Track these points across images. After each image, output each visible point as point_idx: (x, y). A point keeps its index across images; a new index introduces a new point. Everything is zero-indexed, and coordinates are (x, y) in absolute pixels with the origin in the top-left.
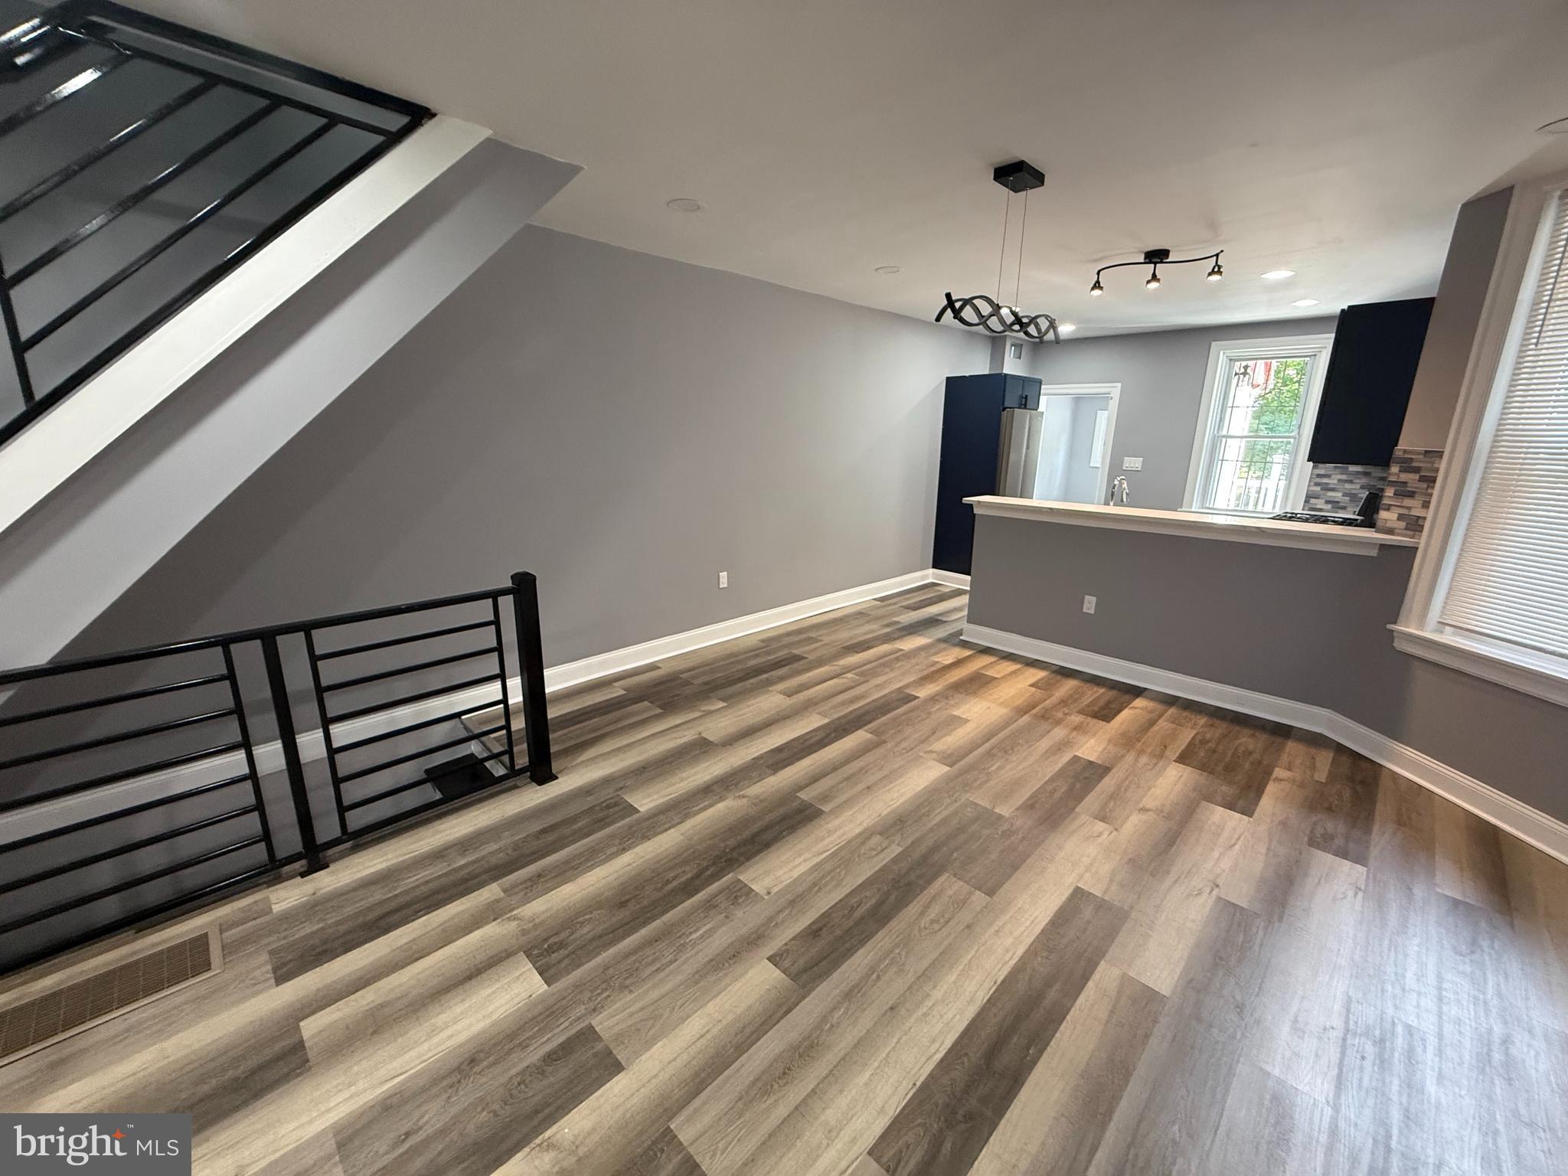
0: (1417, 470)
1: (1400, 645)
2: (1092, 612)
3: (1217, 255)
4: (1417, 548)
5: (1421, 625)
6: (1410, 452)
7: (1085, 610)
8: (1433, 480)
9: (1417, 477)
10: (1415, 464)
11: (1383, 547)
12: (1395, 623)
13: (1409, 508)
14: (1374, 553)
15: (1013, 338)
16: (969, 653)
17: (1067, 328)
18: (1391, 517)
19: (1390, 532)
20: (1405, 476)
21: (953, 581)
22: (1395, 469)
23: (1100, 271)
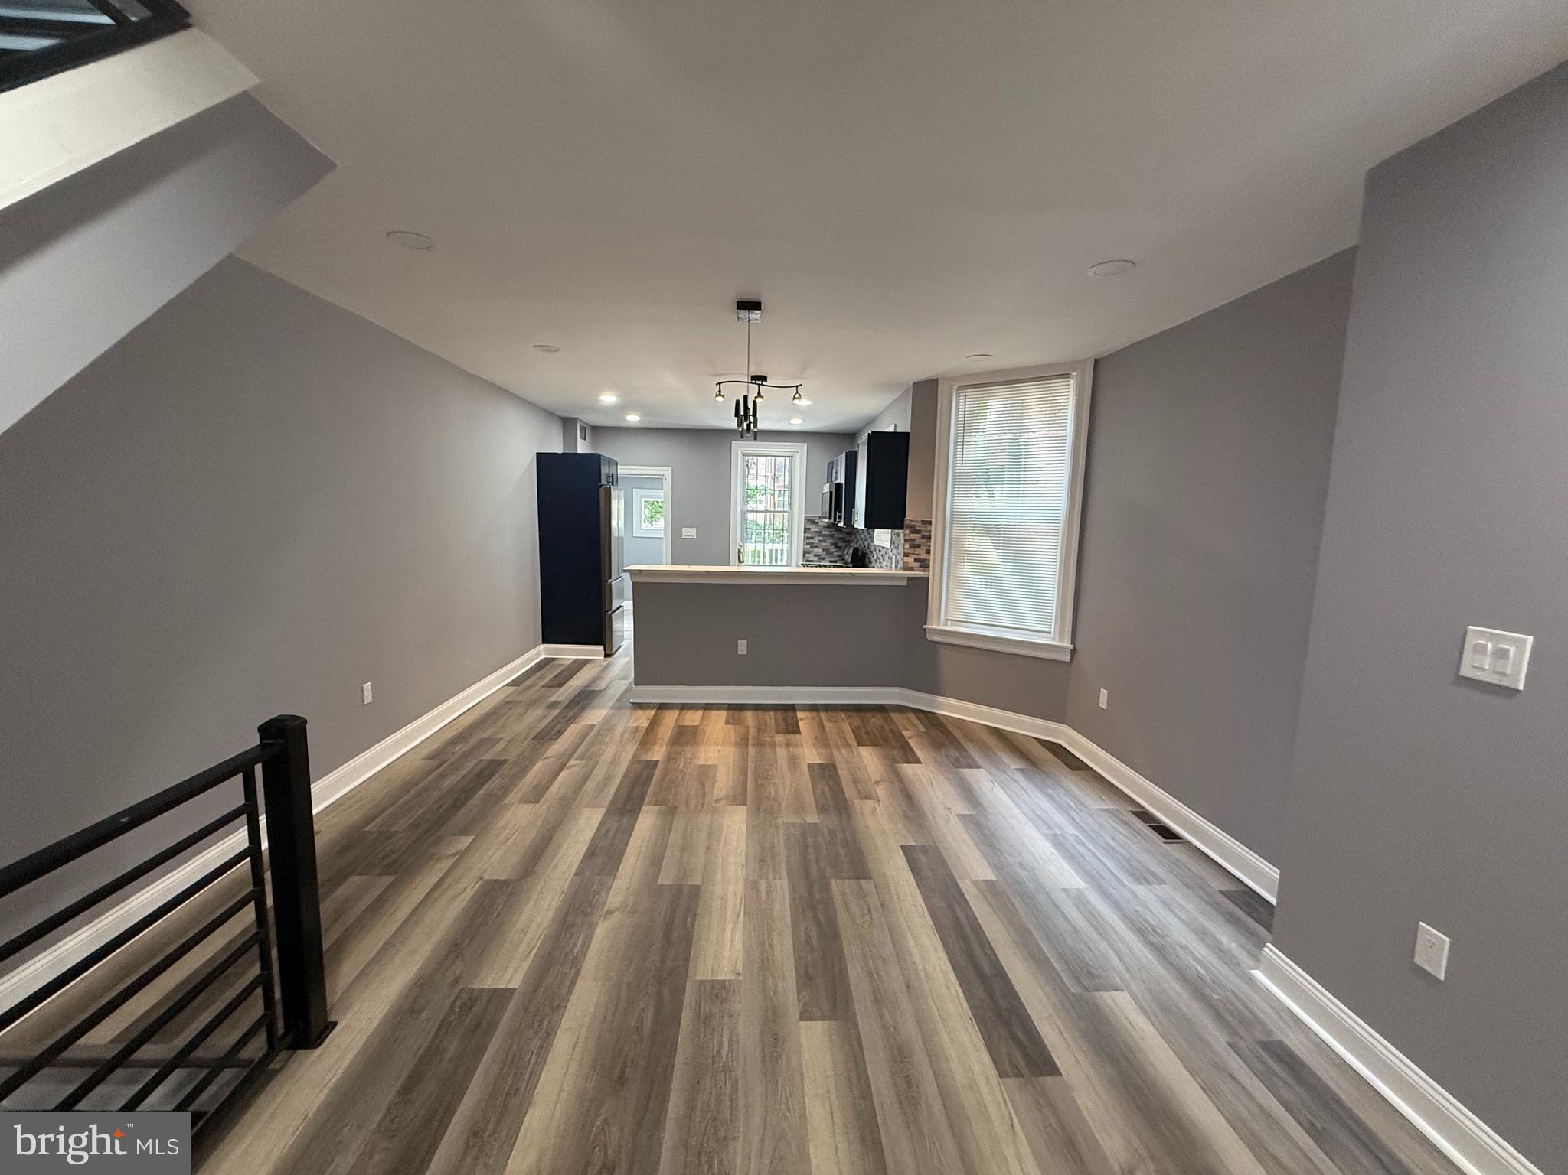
0: (919, 532)
1: (931, 637)
2: (745, 653)
3: (797, 386)
4: (928, 578)
5: (938, 623)
6: (914, 521)
7: (739, 653)
8: (930, 537)
9: (920, 536)
10: (917, 528)
11: (909, 579)
12: (926, 624)
13: (919, 554)
14: (905, 583)
15: (581, 420)
16: (653, 712)
17: (633, 419)
18: (910, 560)
19: (912, 569)
20: (913, 536)
21: (568, 653)
22: (907, 532)
23: (720, 384)
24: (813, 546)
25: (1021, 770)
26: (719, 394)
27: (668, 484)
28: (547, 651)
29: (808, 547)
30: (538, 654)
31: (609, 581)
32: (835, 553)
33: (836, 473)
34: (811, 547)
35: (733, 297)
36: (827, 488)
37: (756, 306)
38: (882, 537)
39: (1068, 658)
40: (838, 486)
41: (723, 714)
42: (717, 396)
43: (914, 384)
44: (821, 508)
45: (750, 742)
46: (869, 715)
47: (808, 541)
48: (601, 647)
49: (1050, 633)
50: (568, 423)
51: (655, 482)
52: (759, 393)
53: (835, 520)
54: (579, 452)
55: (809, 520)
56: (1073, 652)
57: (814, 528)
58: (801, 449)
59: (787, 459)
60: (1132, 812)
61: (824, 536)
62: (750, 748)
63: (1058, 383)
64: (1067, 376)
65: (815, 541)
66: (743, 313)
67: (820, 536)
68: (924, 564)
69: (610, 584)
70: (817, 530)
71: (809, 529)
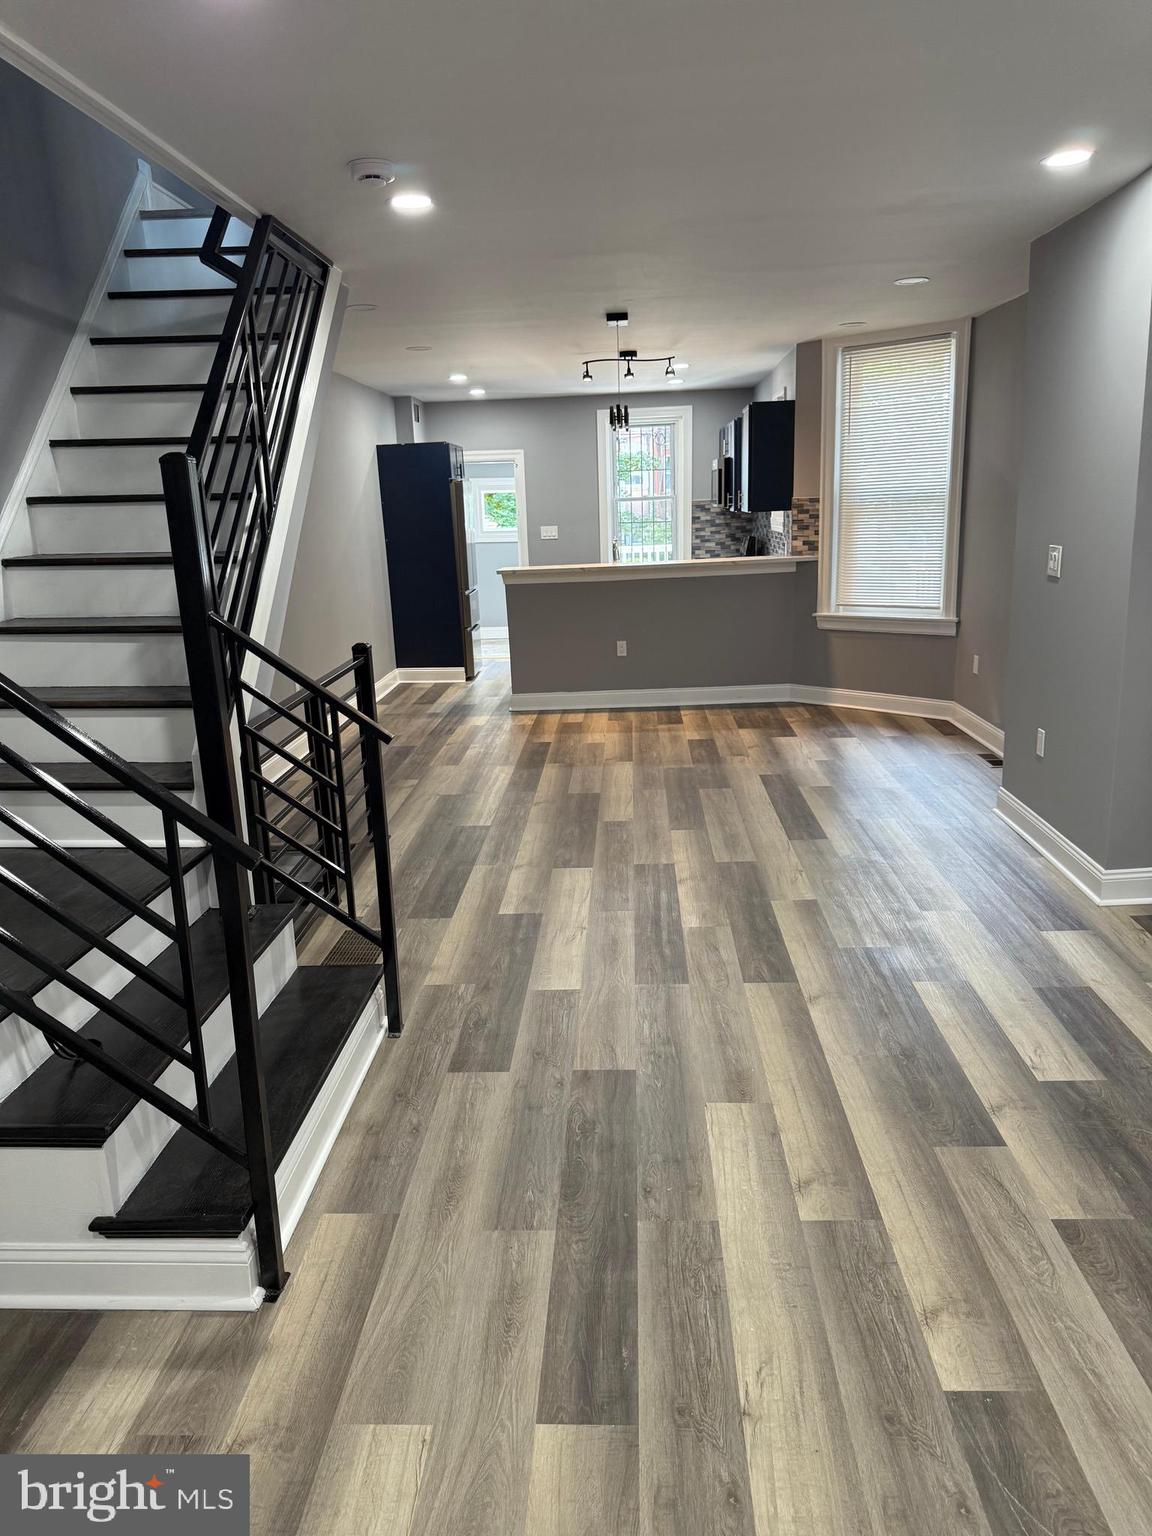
0: (807, 511)
1: (822, 625)
2: (625, 654)
3: (669, 359)
4: (817, 561)
5: (829, 610)
6: (801, 500)
7: (619, 655)
8: (817, 517)
9: (807, 516)
10: (805, 508)
11: (799, 564)
12: (816, 612)
13: (808, 537)
14: (793, 569)
15: (415, 398)
16: (535, 716)
17: (478, 393)
18: (799, 543)
19: (800, 553)
20: (801, 516)
21: (426, 677)
22: (795, 512)
23: (587, 363)
24: (704, 540)
25: (894, 738)
26: (587, 375)
27: (520, 471)
28: (403, 676)
29: (698, 541)
30: (395, 678)
31: (467, 593)
32: (733, 547)
33: (727, 444)
34: (702, 541)
35: (603, 311)
36: (715, 466)
37: (623, 316)
38: (777, 519)
39: (953, 632)
40: (728, 461)
41: (605, 716)
42: (584, 377)
43: (798, 345)
44: (710, 491)
45: (634, 729)
46: (755, 710)
47: (697, 534)
48: (463, 669)
49: (938, 608)
50: (400, 404)
51: (503, 469)
52: (629, 370)
53: (726, 505)
54: (416, 442)
55: (698, 507)
56: (958, 624)
57: (704, 517)
58: (684, 413)
59: (668, 427)
60: (981, 756)
61: (718, 525)
62: (633, 734)
63: (939, 343)
64: (946, 335)
65: (706, 533)
66: (613, 323)
67: (712, 526)
68: (812, 546)
69: (468, 597)
70: (708, 518)
71: (699, 518)
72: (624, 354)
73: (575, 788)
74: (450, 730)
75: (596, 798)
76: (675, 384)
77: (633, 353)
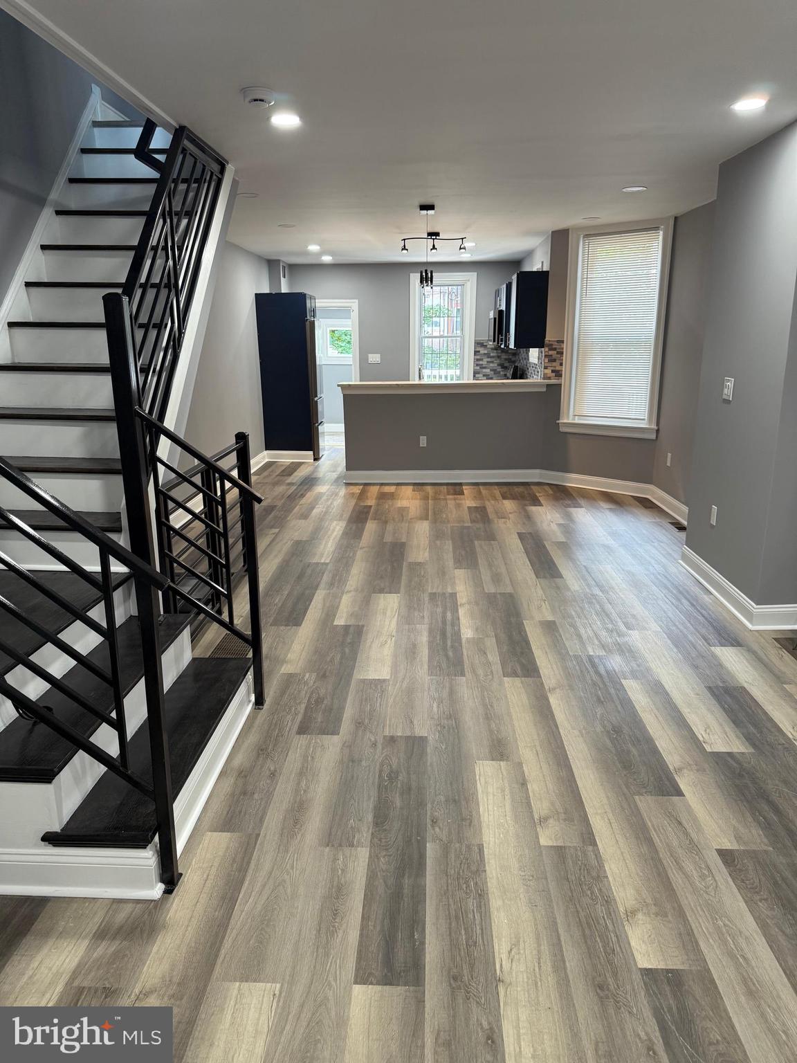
0: (555, 349)
1: (562, 429)
2: (425, 446)
3: (462, 239)
4: (561, 384)
5: (568, 418)
6: (552, 341)
7: (421, 445)
8: (562, 353)
9: (555, 352)
10: (554, 347)
11: (548, 386)
12: (559, 419)
13: (555, 367)
14: (544, 390)
15: (283, 262)
16: (361, 487)
17: (327, 259)
18: (548, 371)
19: (549, 378)
20: (551, 353)
21: (286, 457)
22: (547, 349)
23: (404, 240)
24: (482, 367)
25: (610, 509)
26: (404, 248)
27: (355, 315)
28: (270, 456)
29: (478, 368)
30: (264, 458)
31: (316, 399)
32: (502, 373)
33: (500, 300)
34: (480, 368)
35: (417, 204)
36: (492, 315)
37: (431, 207)
38: (534, 354)
39: (653, 436)
40: (501, 312)
41: (411, 487)
42: (402, 250)
43: (552, 232)
44: (487, 333)
45: (430, 498)
46: (515, 487)
47: (478, 363)
48: (311, 453)
49: (644, 420)
50: (272, 265)
51: (343, 313)
52: (434, 245)
53: (498, 343)
54: (283, 292)
55: (479, 344)
56: (658, 431)
57: (483, 351)
58: (470, 279)
59: (459, 287)
60: (670, 523)
61: (493, 357)
62: (430, 501)
63: (652, 234)
64: (657, 228)
65: (484, 362)
66: (424, 212)
67: (488, 358)
68: (558, 374)
69: (317, 401)
70: (486, 352)
71: (479, 351)
72: (430, 234)
73: (388, 538)
74: (302, 495)
75: (403, 545)
76: (465, 257)
77: (437, 234)
